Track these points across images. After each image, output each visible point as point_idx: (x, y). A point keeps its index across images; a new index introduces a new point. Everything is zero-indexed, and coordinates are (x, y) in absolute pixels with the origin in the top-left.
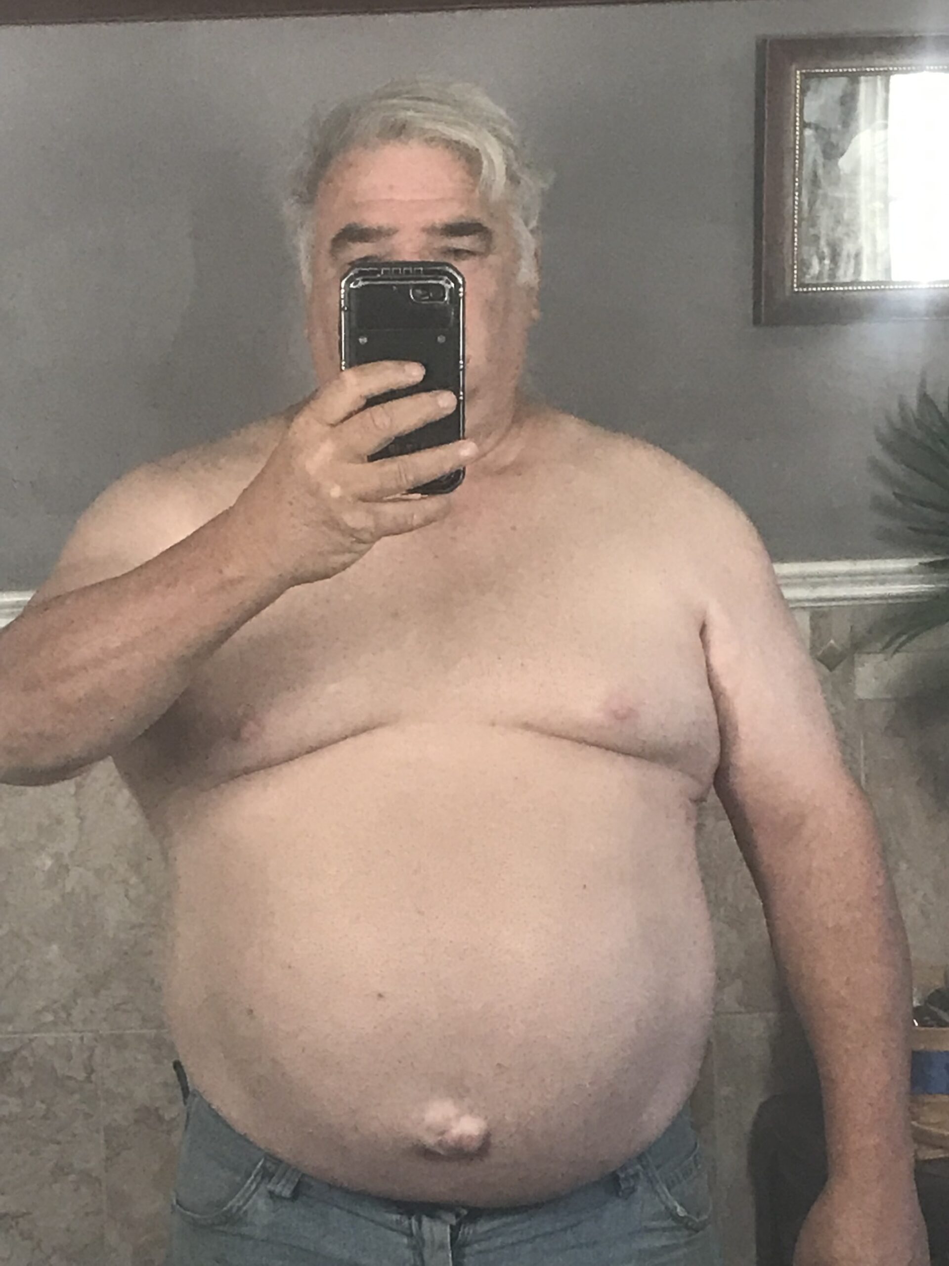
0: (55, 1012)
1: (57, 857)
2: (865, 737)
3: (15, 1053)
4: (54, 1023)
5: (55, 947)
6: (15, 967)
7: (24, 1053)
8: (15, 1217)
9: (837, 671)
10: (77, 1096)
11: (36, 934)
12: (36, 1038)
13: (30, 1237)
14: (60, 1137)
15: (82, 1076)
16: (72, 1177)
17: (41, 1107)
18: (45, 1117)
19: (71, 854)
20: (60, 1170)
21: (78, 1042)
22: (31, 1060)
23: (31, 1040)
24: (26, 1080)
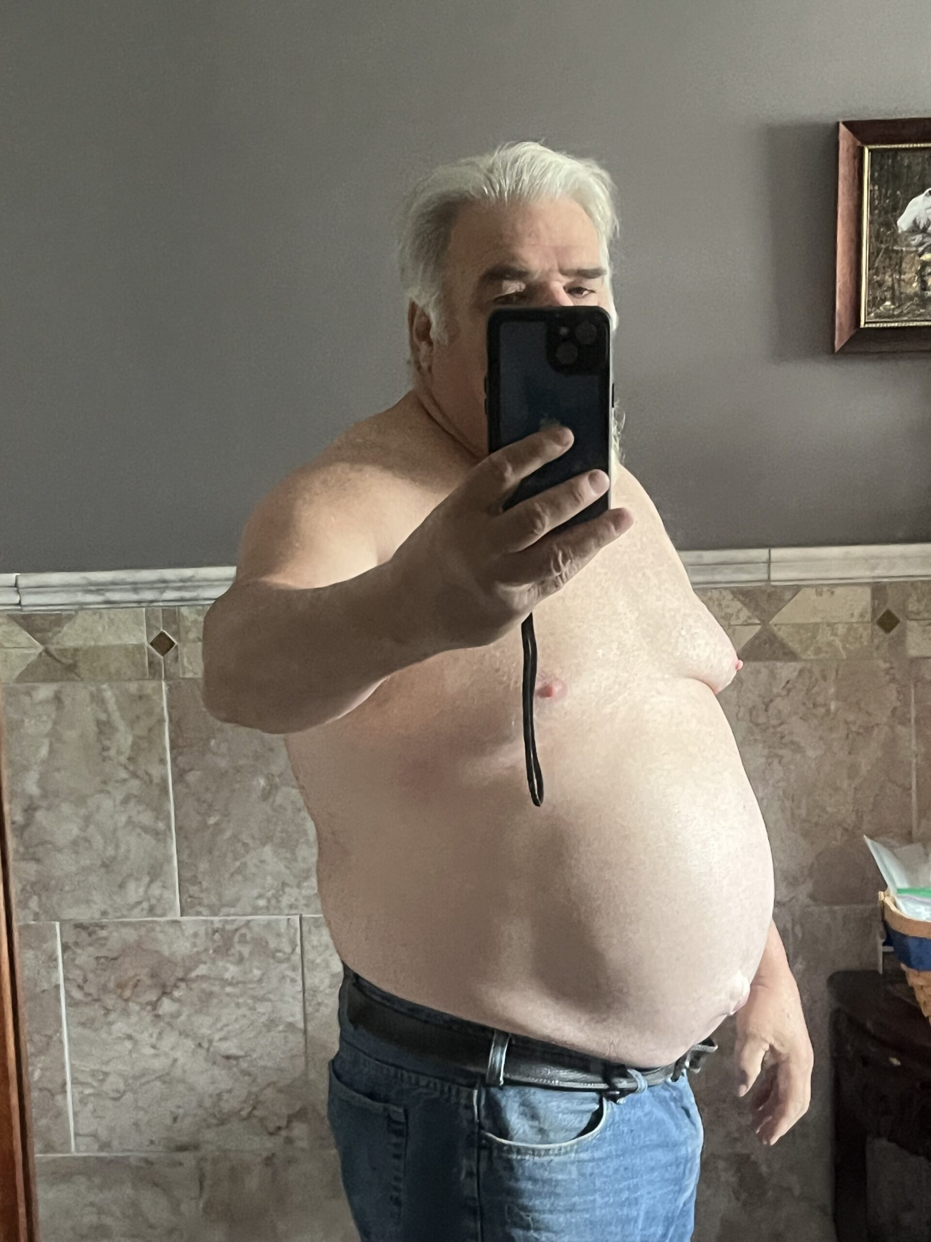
0: (269, 900)
1: (269, 777)
2: (916, 686)
3: (237, 930)
4: (267, 908)
5: (268, 850)
6: (238, 864)
7: (243, 931)
8: (236, 1058)
9: (894, 632)
10: (284, 966)
11: (253, 838)
12: (252, 920)
13: (249, 1074)
14: (271, 996)
15: (288, 950)
16: (281, 1028)
17: (257, 973)
18: (260, 981)
19: (280, 776)
20: (271, 1024)
21: (285, 923)
22: (249, 937)
23: (249, 921)
24: (246, 950)
